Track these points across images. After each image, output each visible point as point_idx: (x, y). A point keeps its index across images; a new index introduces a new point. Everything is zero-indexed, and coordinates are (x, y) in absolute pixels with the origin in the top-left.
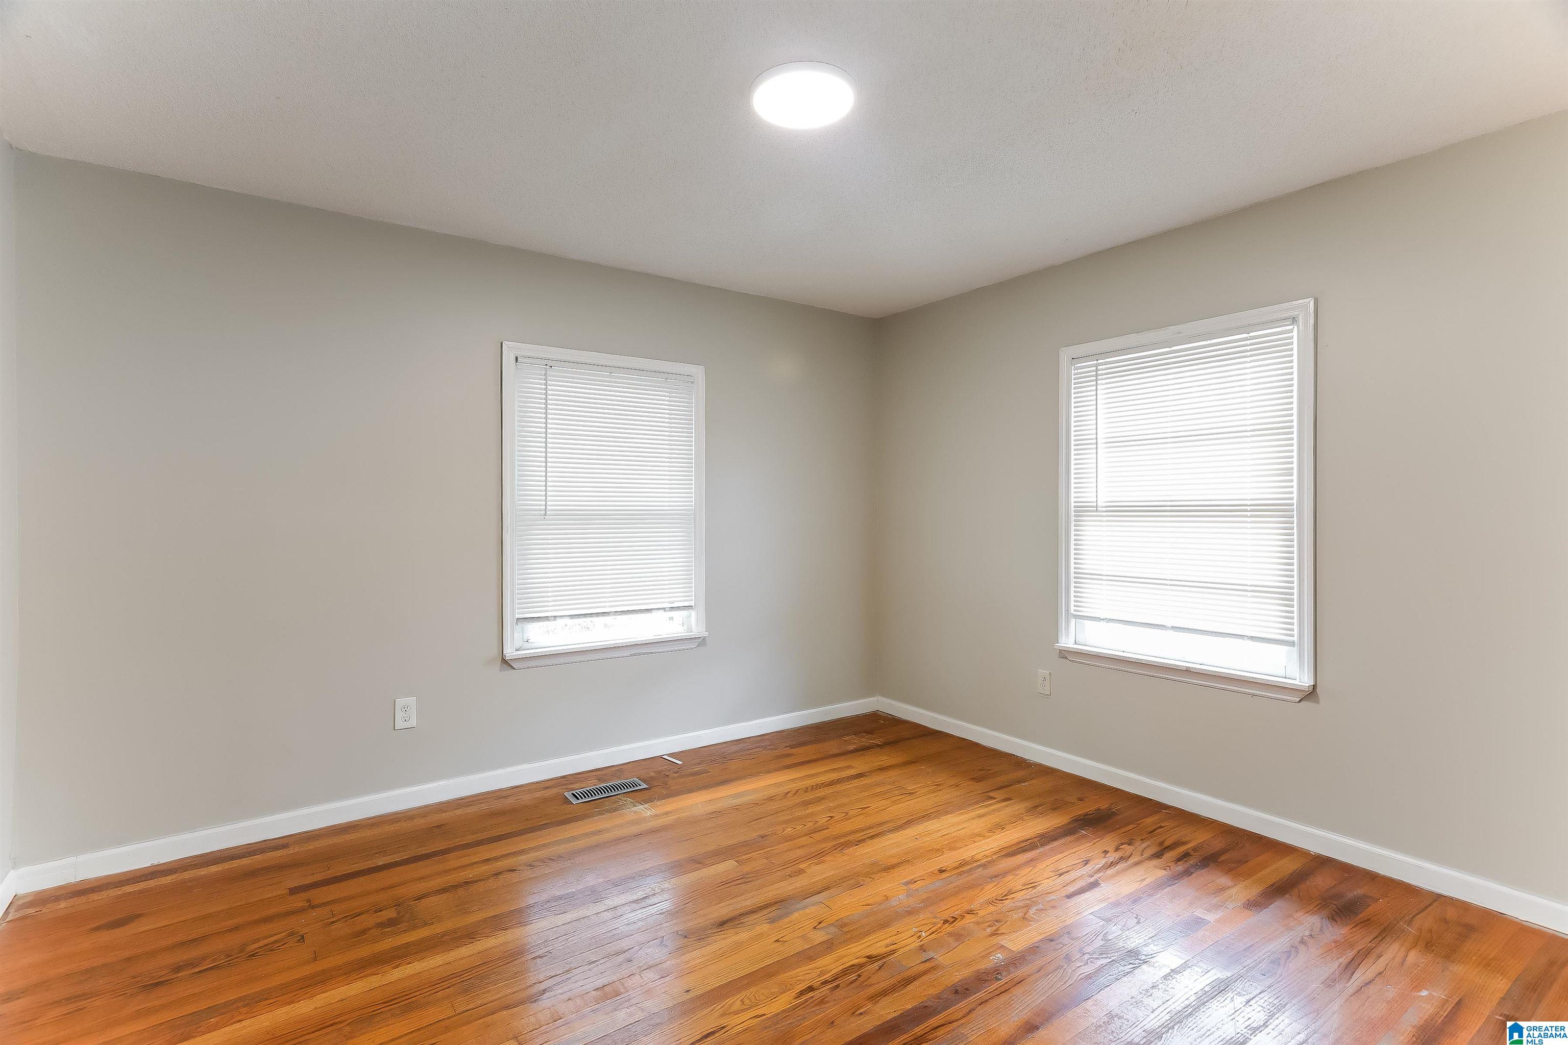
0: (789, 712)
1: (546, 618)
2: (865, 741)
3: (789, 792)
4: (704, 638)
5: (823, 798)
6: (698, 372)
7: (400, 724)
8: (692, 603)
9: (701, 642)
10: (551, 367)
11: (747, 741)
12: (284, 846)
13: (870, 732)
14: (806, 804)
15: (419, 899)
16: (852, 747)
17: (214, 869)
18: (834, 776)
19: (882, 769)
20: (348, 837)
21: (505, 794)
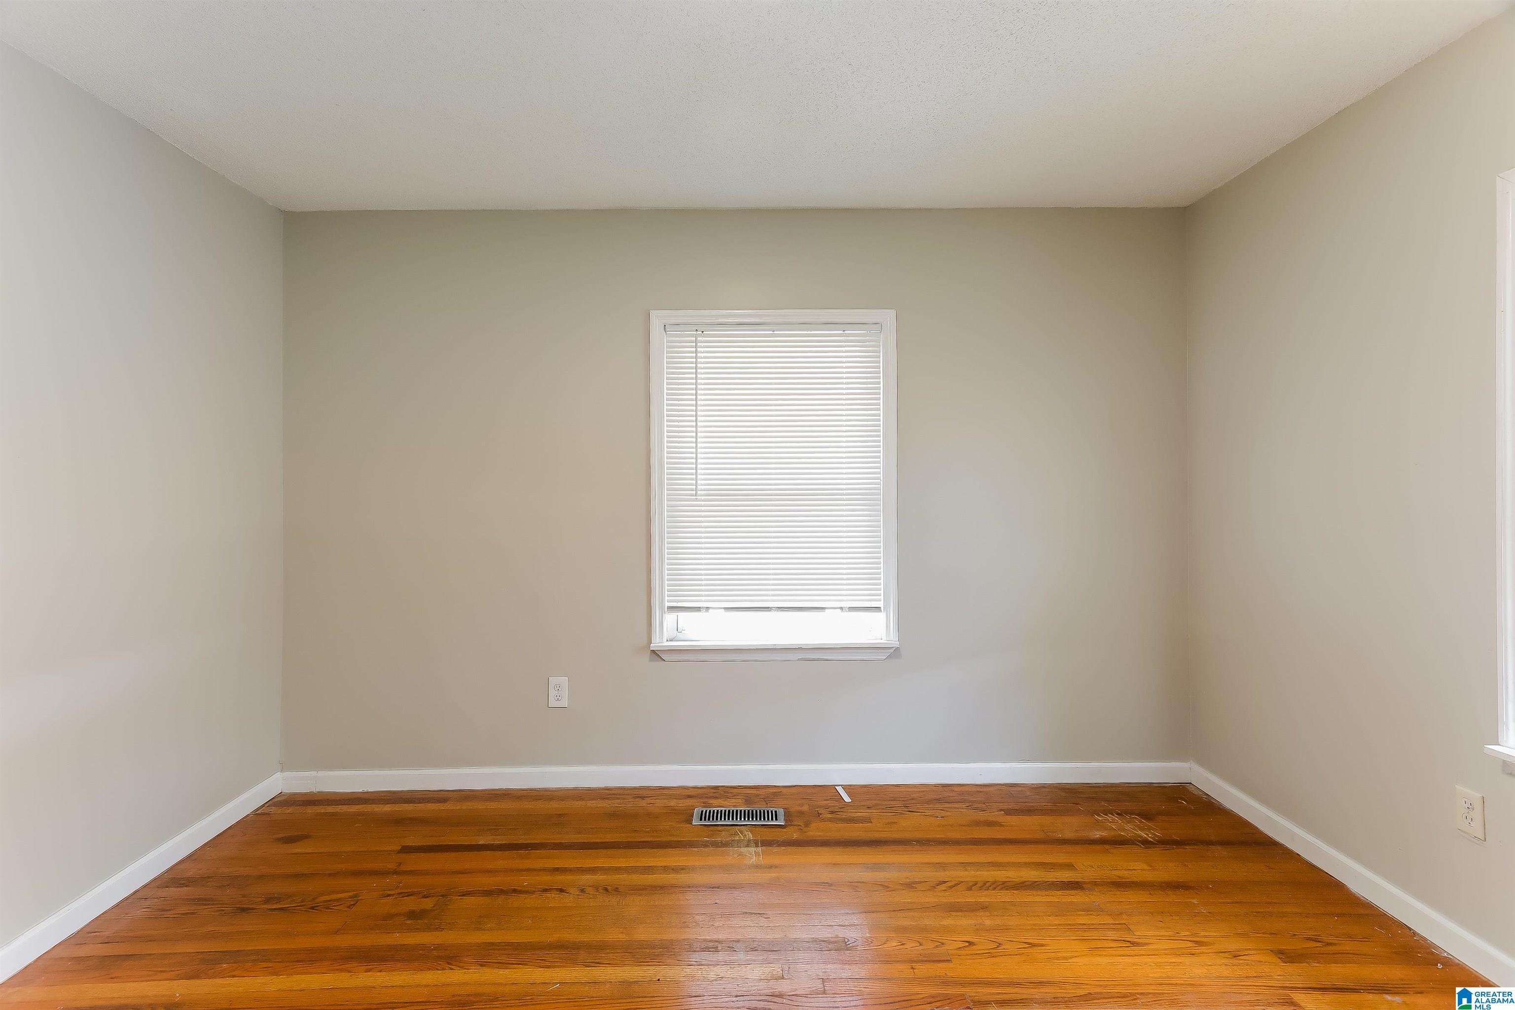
0: (1029, 761)
1: (698, 609)
2: (1130, 828)
3: (945, 882)
4: (897, 649)
5: (984, 907)
6: (888, 317)
7: (553, 703)
8: (880, 604)
9: (895, 653)
10: (703, 332)
11: (956, 789)
12: (444, 800)
13: (1148, 816)
14: (954, 908)
15: (463, 895)
16: (1097, 834)
17: (387, 808)
18: (1032, 875)
19: (1121, 885)
20: (492, 805)
21: (645, 793)
